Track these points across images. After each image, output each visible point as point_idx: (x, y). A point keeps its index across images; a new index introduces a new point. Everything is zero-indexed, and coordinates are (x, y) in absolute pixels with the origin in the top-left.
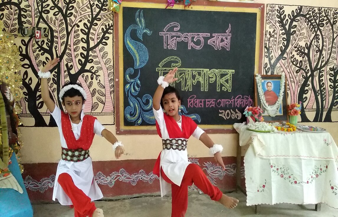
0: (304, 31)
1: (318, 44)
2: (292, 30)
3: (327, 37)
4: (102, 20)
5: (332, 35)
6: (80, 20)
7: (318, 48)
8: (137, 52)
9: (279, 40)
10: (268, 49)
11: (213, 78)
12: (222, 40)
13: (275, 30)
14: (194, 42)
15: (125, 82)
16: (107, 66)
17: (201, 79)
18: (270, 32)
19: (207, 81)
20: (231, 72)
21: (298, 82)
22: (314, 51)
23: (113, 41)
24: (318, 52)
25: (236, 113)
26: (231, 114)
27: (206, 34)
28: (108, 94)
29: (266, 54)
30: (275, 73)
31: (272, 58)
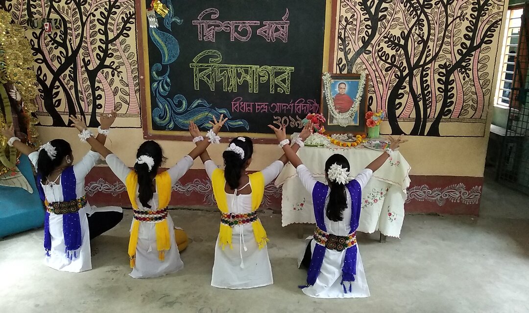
0: (400, 15)
1: (422, 32)
2: (380, 14)
3: (436, 23)
4: (122, 8)
5: (445, 20)
6: (95, 8)
7: (421, 37)
8: (165, 45)
9: (360, 28)
10: (343, 40)
11: (264, 76)
12: (277, 30)
13: (354, 15)
14: (239, 33)
15: (152, 80)
16: (130, 61)
17: (248, 78)
18: (346, 17)
19: (256, 80)
20: (289, 69)
21: (389, 83)
22: (414, 42)
23: (136, 32)
24: (421, 43)
25: (296, 120)
26: (290, 121)
27: (255, 22)
28: (132, 93)
29: (340, 47)
30: (354, 71)
31: (350, 52)
